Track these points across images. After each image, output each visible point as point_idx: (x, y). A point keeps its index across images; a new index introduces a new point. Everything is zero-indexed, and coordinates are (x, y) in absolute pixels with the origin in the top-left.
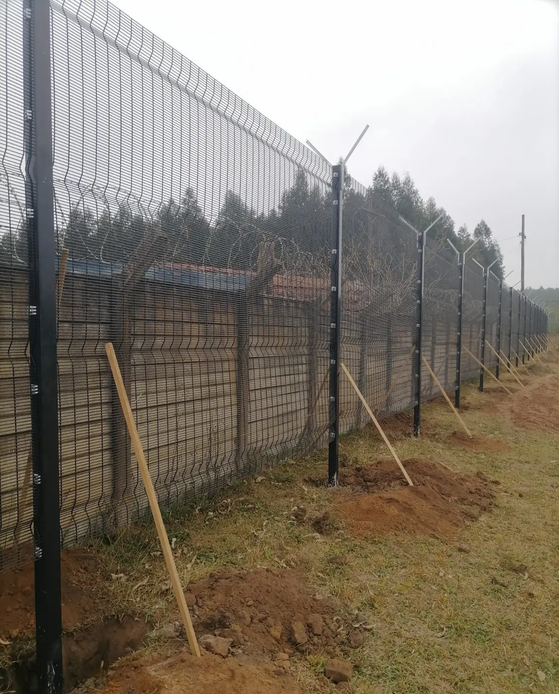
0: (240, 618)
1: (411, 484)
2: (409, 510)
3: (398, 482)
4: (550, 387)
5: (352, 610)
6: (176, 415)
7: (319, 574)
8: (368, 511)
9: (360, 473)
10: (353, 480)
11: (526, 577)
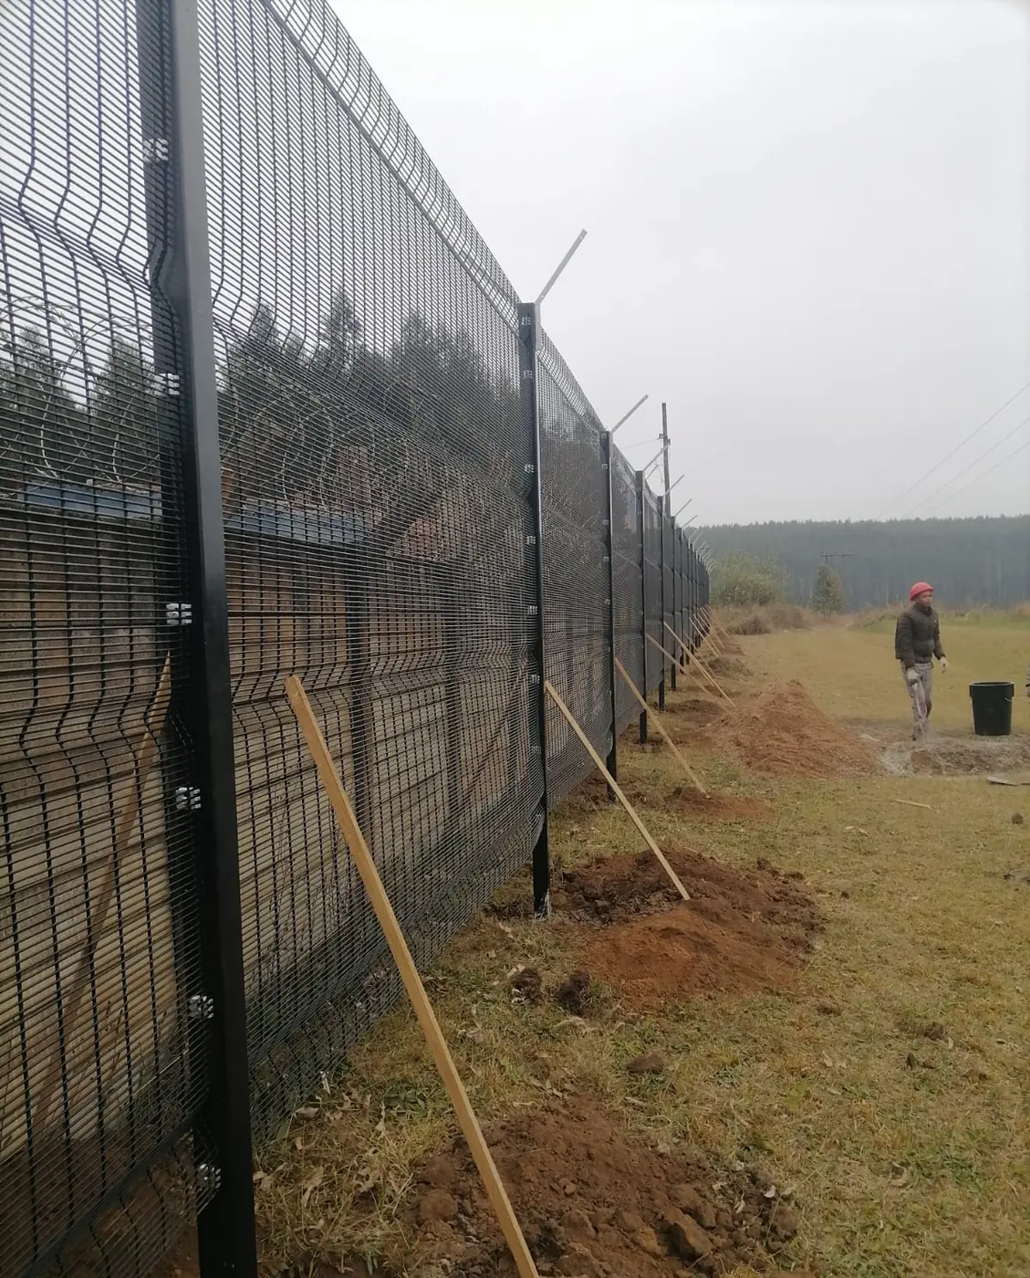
0: (576, 1226)
1: (686, 897)
2: (703, 945)
3: (659, 895)
4: (791, 698)
5: (731, 1163)
6: (270, 809)
7: (631, 1099)
8: (640, 959)
9: (575, 884)
10: (564, 898)
11: (951, 1045)
